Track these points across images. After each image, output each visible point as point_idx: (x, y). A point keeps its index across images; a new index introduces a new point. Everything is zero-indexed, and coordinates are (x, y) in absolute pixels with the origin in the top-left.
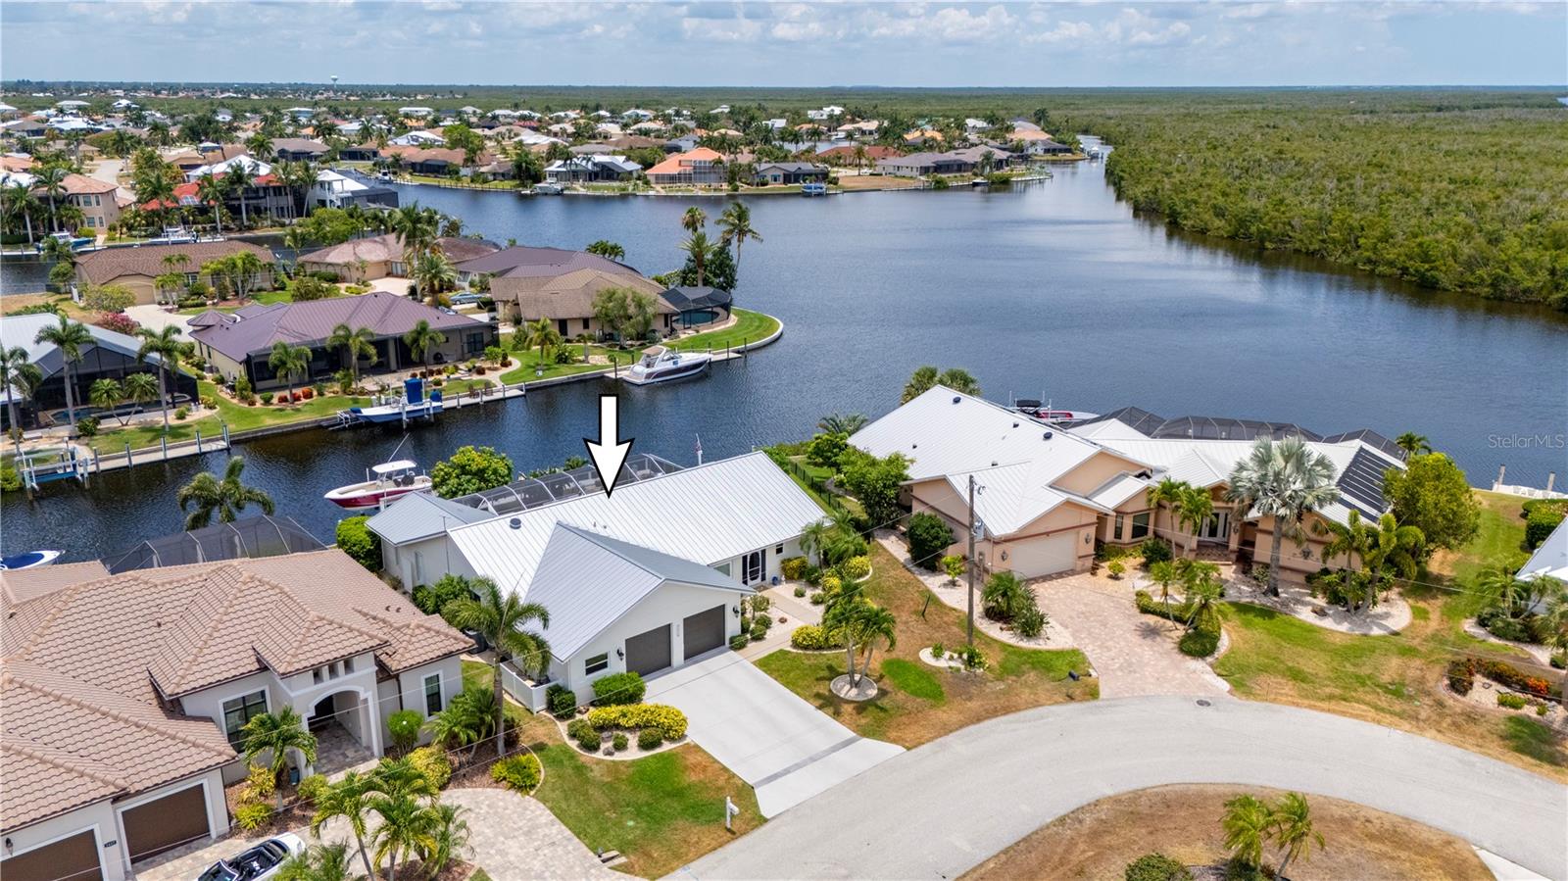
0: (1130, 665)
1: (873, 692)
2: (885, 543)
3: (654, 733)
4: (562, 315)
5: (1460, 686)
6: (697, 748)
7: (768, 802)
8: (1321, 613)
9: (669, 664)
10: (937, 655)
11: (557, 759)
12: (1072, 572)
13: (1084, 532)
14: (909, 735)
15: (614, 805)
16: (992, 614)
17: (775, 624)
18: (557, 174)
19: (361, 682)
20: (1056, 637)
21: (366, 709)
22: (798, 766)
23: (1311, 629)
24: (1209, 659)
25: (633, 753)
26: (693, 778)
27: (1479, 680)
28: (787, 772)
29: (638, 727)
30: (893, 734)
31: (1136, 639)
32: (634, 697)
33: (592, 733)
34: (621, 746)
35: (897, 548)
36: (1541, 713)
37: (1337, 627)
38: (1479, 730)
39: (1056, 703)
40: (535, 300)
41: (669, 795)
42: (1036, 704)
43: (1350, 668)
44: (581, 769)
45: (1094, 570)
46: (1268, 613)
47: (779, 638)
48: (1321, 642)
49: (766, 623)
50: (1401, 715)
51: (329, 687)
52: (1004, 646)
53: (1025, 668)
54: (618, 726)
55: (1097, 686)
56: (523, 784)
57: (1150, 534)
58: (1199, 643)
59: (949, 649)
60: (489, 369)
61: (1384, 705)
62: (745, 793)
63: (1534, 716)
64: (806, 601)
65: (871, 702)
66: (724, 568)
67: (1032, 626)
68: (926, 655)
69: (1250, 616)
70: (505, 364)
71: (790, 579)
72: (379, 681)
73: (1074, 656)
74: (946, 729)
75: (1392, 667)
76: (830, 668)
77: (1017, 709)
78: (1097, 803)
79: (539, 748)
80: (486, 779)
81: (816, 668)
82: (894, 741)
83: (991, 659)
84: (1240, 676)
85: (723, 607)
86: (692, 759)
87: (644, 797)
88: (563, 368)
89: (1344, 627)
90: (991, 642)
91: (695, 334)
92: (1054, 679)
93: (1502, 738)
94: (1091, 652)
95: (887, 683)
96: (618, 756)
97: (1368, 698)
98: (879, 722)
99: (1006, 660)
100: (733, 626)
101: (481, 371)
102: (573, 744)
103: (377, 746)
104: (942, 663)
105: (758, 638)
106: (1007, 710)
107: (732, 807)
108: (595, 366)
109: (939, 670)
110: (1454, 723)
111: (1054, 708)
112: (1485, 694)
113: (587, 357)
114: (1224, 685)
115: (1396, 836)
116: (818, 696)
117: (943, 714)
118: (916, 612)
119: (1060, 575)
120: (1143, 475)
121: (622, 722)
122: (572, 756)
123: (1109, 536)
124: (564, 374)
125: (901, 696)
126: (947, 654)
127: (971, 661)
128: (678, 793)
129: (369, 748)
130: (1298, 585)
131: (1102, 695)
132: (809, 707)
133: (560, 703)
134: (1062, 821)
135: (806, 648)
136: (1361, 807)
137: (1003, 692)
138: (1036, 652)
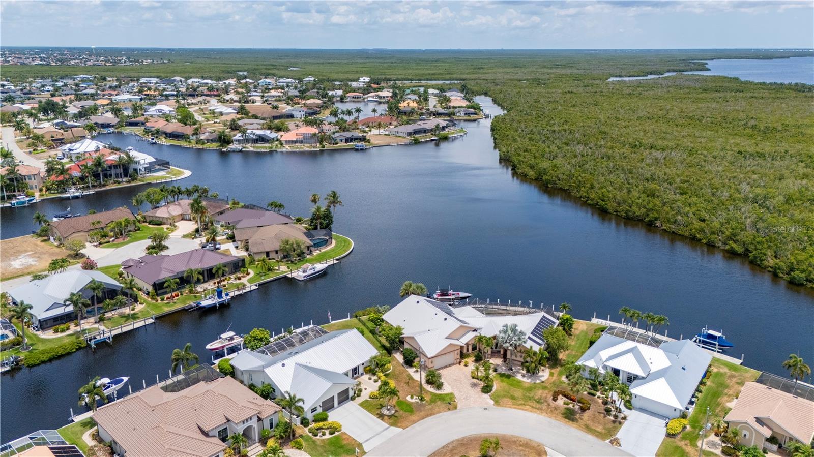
0: (467, 397)
1: (393, 412)
2: (395, 355)
3: (333, 429)
4: (267, 250)
5: (555, 399)
6: (345, 433)
7: (366, 448)
8: (523, 376)
9: (333, 407)
10: (412, 397)
11: (307, 439)
12: (453, 364)
13: (456, 352)
14: (404, 425)
15: (325, 452)
16: (429, 382)
17: (364, 390)
18: (238, 141)
19: (254, 423)
20: (446, 389)
21: (255, 430)
22: (374, 437)
23: (520, 382)
24: (489, 394)
25: (328, 436)
26: (345, 442)
27: (560, 396)
28: (371, 438)
29: (328, 428)
30: (399, 425)
31: (469, 388)
32: (325, 419)
33: (316, 431)
34: (324, 434)
35: (399, 357)
36: (573, 406)
37: (527, 381)
38: (557, 412)
39: (445, 411)
40: (256, 243)
41: (339, 447)
42: (439, 412)
43: (528, 394)
44: (314, 442)
45: (460, 363)
46: (508, 377)
47: (365, 396)
48: (522, 386)
49: (360, 391)
50: (538, 409)
51: (247, 425)
52: (432, 393)
53: (437, 400)
54: (322, 428)
55: (457, 405)
56: (299, 447)
57: (478, 349)
58: (487, 389)
59: (415, 395)
60: (242, 276)
61: (534, 406)
62: (360, 445)
63: (572, 407)
64: (372, 381)
65: (393, 415)
66: (347, 374)
67: (439, 386)
68: (408, 398)
69: (503, 378)
70: (248, 274)
71: (367, 373)
72: (258, 421)
73: (451, 396)
74: (414, 422)
75: (539, 393)
76: (381, 405)
77: (434, 414)
78: (453, 442)
79: (301, 436)
80: (288, 446)
81: (376, 405)
82: (400, 427)
83: (427, 398)
84: (497, 400)
85: (348, 389)
86: (344, 437)
87: (333, 449)
88: (271, 274)
89: (529, 381)
90: (427, 392)
91: (319, 252)
92: (445, 403)
93: (562, 414)
94: (456, 394)
95: (397, 408)
96: (324, 437)
97: (531, 404)
98: (396, 421)
99: (432, 398)
100: (351, 393)
101: (239, 279)
102: (310, 434)
103: (257, 440)
104: (413, 400)
105: (358, 396)
106: (431, 415)
107: (357, 450)
108: (283, 272)
109: (412, 403)
110: (551, 411)
111: (445, 413)
112: (561, 400)
113: (279, 268)
114: (492, 402)
115: (527, 445)
116: (378, 414)
117: (414, 417)
118: (405, 383)
119: (450, 366)
120: (475, 330)
121: (324, 427)
122: (311, 438)
123: (465, 351)
124: (271, 277)
125: (401, 412)
126: (415, 397)
127: (422, 399)
128: (342, 447)
129: (255, 440)
130: (519, 366)
131: (458, 408)
132: (375, 418)
133: (305, 423)
134: (443, 447)
135: (373, 398)
136: (519, 437)
137: (431, 409)
138: (441, 395)
